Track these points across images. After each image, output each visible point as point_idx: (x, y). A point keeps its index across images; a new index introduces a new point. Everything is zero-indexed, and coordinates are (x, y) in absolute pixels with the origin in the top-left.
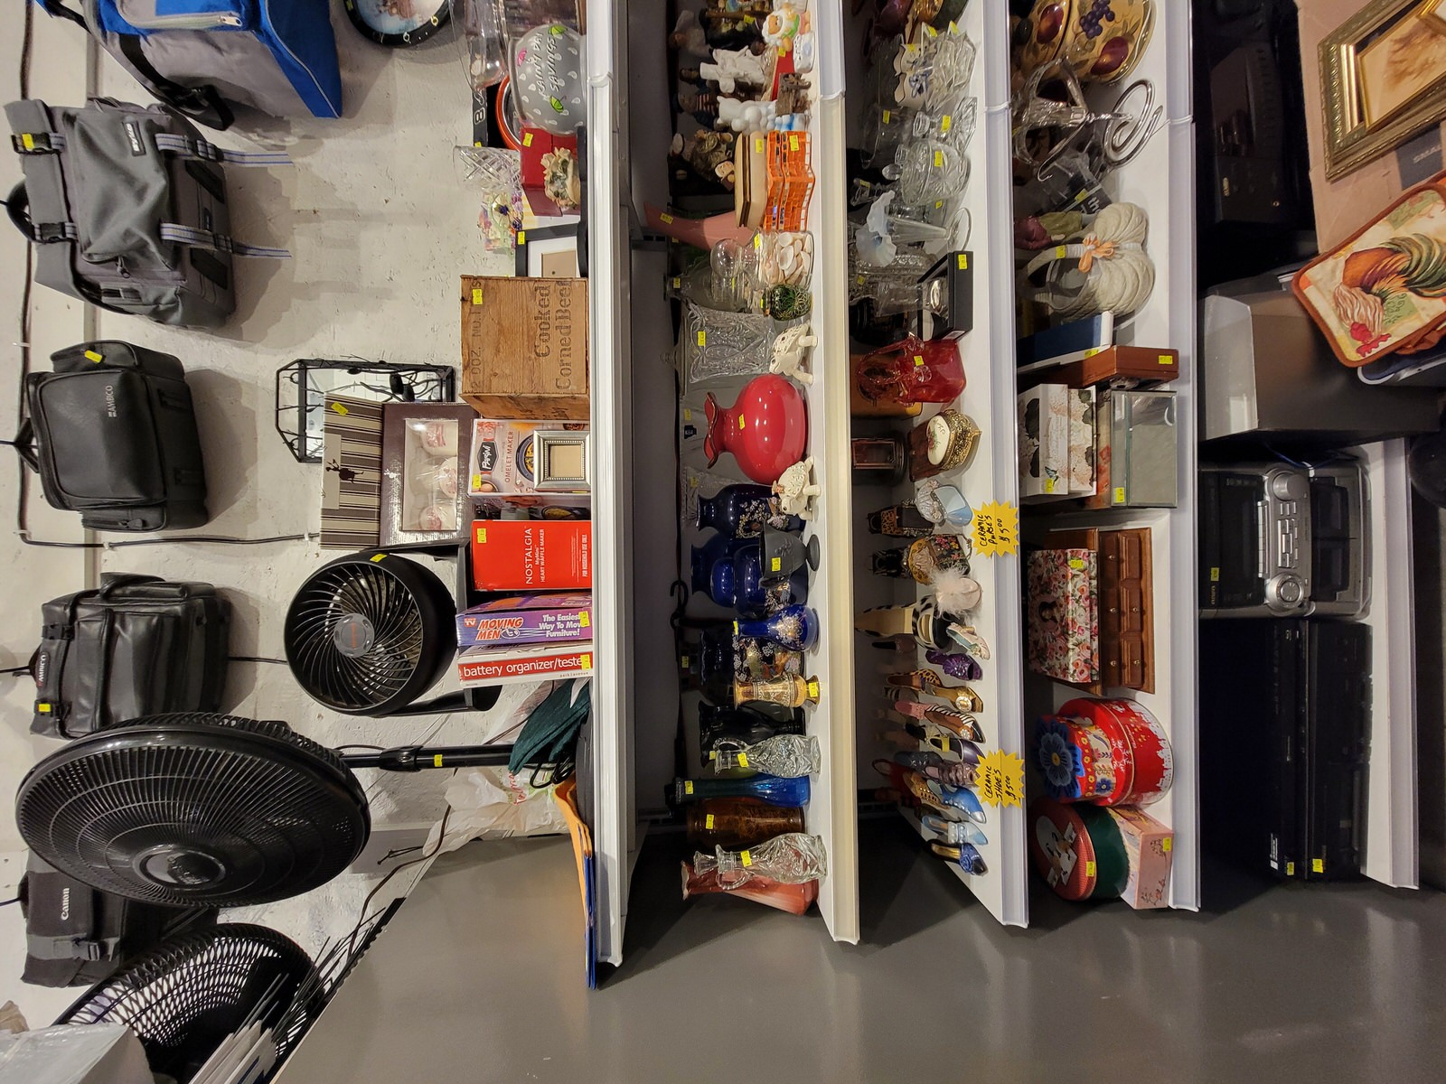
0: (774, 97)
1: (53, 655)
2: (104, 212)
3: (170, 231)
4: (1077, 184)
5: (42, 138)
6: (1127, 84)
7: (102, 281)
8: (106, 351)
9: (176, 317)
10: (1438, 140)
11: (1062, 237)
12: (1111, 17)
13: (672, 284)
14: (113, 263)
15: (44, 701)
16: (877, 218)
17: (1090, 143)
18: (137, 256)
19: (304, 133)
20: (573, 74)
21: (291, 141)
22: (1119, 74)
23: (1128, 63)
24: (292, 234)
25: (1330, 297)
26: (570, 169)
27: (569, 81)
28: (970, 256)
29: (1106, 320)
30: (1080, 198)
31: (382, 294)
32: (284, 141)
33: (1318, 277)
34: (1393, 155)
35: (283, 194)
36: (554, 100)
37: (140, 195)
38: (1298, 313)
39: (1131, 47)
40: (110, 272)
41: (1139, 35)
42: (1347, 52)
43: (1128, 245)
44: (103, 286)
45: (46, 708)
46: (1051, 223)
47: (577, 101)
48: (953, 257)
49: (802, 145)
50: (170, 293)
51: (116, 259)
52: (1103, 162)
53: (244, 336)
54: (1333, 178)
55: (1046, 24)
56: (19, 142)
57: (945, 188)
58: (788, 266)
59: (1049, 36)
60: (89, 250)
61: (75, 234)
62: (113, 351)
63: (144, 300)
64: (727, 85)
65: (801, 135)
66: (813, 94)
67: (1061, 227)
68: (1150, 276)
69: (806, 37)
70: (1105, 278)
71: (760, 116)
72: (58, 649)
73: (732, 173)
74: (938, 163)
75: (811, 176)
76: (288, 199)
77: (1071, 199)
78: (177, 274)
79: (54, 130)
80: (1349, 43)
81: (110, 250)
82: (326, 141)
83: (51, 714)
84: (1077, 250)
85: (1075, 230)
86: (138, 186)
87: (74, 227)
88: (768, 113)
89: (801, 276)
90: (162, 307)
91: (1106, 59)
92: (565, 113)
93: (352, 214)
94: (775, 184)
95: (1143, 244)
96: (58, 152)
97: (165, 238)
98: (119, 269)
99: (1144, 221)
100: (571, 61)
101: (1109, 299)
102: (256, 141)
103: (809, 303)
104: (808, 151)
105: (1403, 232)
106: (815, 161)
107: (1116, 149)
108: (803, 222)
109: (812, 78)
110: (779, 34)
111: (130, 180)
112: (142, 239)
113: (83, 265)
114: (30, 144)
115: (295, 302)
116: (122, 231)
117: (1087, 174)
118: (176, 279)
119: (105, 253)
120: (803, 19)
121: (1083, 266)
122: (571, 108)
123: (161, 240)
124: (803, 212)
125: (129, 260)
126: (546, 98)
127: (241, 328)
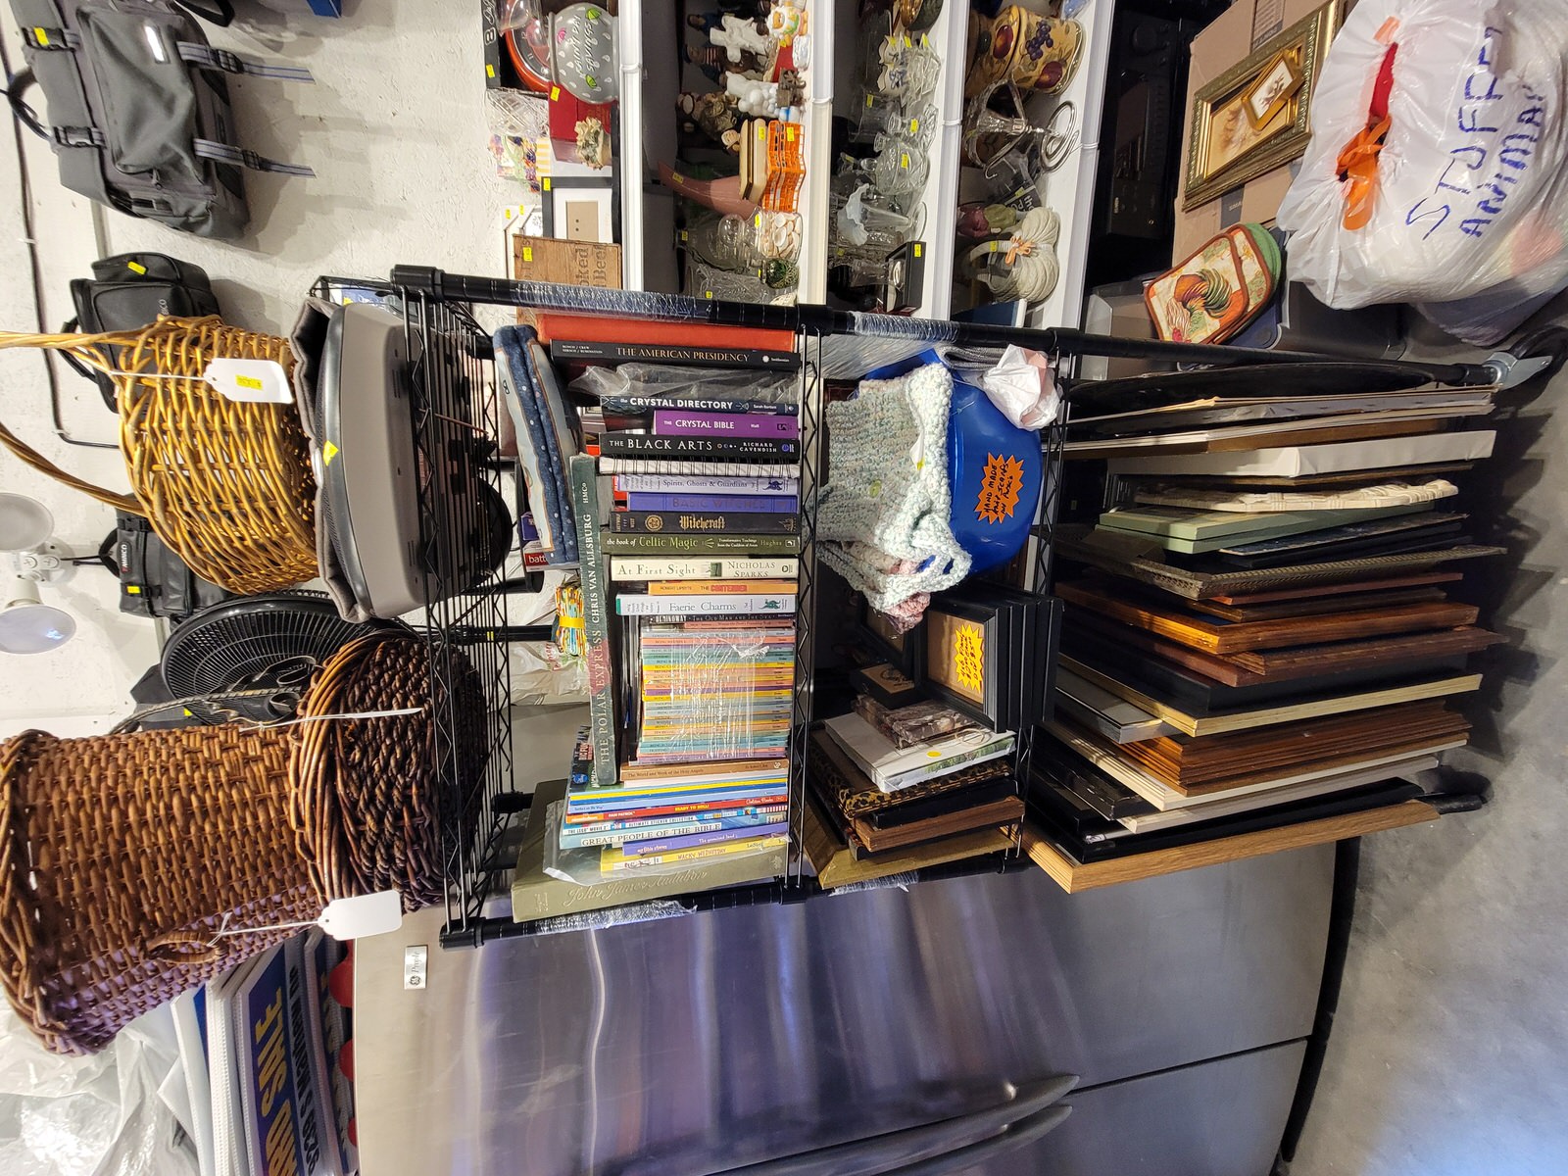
0: (775, 80)
1: (134, 544)
2: (135, 123)
3: (203, 147)
4: (1018, 182)
5: (54, 33)
6: (1061, 103)
7: (132, 190)
8: (149, 264)
9: (206, 228)
10: (1240, 197)
11: (999, 230)
12: (1050, 45)
13: (680, 236)
14: (147, 175)
15: (131, 584)
16: (853, 208)
17: (1030, 147)
18: (171, 169)
19: (301, 29)
20: (607, 58)
21: (288, 37)
22: (1055, 91)
23: (1062, 83)
24: (300, 142)
25: (1165, 307)
26: (601, 139)
27: (603, 63)
28: (923, 245)
29: (1022, 305)
30: (1020, 193)
31: (397, 213)
32: (280, 36)
33: (1160, 290)
34: (1220, 199)
35: (286, 96)
36: (589, 79)
37: (169, 106)
38: (1147, 318)
39: (1064, 71)
40: (145, 183)
41: (1071, 62)
42: (1207, 107)
43: (1042, 245)
44: (133, 195)
45: (135, 590)
46: (993, 216)
47: (609, 80)
48: (912, 244)
49: (797, 136)
50: (201, 207)
51: (150, 171)
52: (1038, 167)
53: (261, 249)
54: (1187, 210)
55: (1000, 43)
56: (31, 36)
57: (911, 183)
58: (781, 243)
59: (1002, 53)
60: (124, 161)
61: (103, 141)
62: (157, 263)
63: (175, 213)
64: (734, 55)
65: (797, 127)
66: (807, 93)
67: (1000, 220)
68: (1054, 275)
69: (804, 39)
70: (1024, 270)
71: (763, 99)
72: (137, 539)
73: (737, 143)
74: (904, 164)
75: (802, 168)
76: (291, 102)
77: (1013, 194)
78: (208, 188)
79: (66, 27)
80: (1208, 102)
81: (147, 162)
82: (326, 41)
83: (141, 595)
84: (1006, 246)
85: (1010, 225)
86: (166, 96)
87: (101, 133)
88: (770, 98)
89: (791, 252)
90: (192, 220)
91: (1046, 78)
92: (598, 89)
93: (358, 124)
94: (774, 172)
95: (1055, 246)
96: (73, 50)
97: (200, 154)
98: (154, 181)
99: (1057, 227)
100: (604, 45)
101: (1025, 289)
102: (250, 33)
103: (797, 276)
104: (801, 142)
105: (1208, 267)
106: (806, 150)
107: (1049, 157)
108: (795, 203)
109: (805, 76)
110: (781, 30)
111: (157, 90)
112: (177, 154)
113: (115, 173)
114: (44, 40)
115: (310, 216)
116: (159, 146)
117: (1025, 174)
118: (207, 194)
119: (141, 166)
120: (803, 18)
121: (1009, 259)
122: (603, 85)
123: (195, 156)
124: (796, 194)
125: (164, 172)
126: (583, 76)
127: (256, 240)
